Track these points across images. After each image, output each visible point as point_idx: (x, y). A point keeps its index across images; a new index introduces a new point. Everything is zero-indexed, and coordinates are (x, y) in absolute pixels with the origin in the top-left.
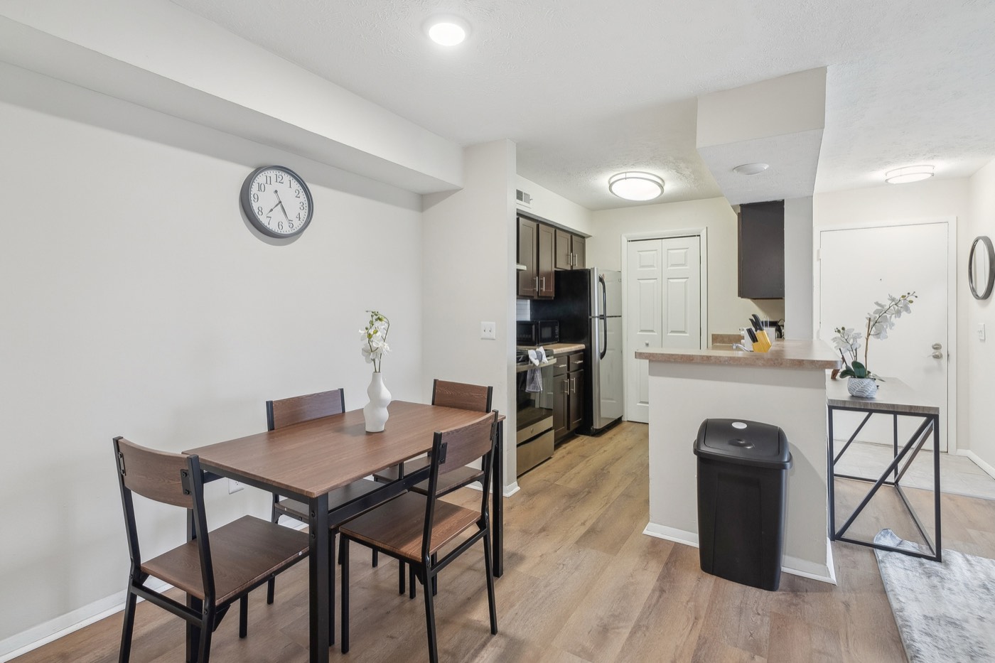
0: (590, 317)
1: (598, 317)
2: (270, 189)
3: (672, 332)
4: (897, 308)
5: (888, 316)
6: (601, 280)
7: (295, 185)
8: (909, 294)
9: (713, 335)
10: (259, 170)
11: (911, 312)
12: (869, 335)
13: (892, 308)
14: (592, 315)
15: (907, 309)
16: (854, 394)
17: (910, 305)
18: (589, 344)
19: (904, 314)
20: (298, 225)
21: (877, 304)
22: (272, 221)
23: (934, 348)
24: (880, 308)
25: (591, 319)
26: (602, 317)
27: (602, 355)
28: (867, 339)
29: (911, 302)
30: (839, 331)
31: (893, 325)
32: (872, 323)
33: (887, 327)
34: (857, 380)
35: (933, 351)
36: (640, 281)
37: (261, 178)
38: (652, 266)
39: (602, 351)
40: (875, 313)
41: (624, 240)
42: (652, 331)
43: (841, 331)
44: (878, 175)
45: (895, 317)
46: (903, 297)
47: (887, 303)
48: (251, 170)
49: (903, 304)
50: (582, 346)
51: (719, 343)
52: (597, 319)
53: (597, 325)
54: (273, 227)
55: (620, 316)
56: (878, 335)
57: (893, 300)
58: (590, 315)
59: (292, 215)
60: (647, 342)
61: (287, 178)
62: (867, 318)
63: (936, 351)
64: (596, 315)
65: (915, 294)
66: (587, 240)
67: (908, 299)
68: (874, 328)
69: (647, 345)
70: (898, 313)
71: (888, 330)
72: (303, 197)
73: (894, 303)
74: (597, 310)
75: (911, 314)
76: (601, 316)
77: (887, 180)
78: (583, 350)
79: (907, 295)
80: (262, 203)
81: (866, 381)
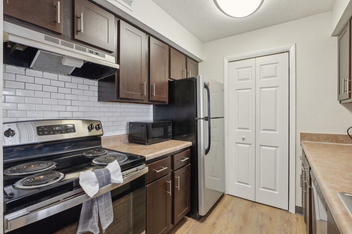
0: (196, 119)
1: (203, 119)
3: (264, 130)
6: (206, 87)
9: (301, 134)
14: (198, 117)
18: (195, 141)
25: (197, 120)
26: (207, 119)
27: (207, 151)
36: (239, 91)
38: (248, 79)
39: (206, 147)
41: (226, 61)
42: (248, 129)
50: (189, 144)
51: (308, 140)
52: (202, 121)
53: (202, 125)
55: (223, 117)
58: (197, 117)
60: (243, 137)
64: (202, 117)
66: (199, 64)
69: (244, 139)
74: (202, 112)
76: (206, 117)
78: (190, 147)
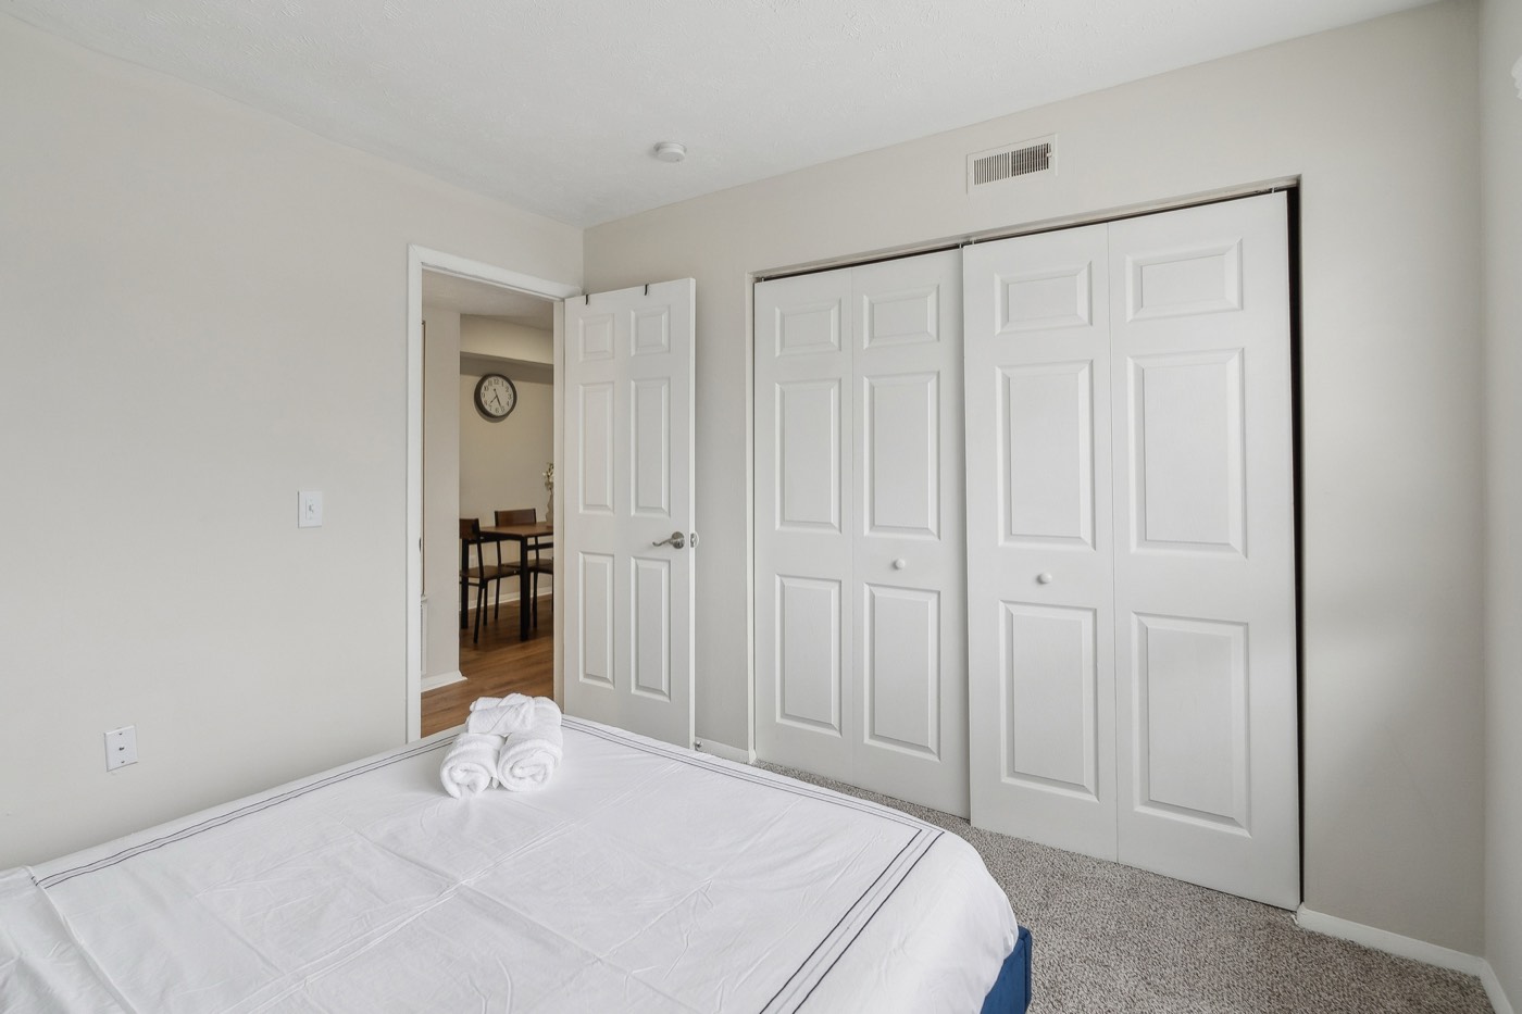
2: (491, 389)
7: (506, 383)
10: (485, 378)
20: (507, 409)
22: (492, 408)
37: (486, 383)
48: (479, 379)
54: (493, 412)
59: (503, 403)
61: (501, 380)
72: (510, 390)
80: (487, 397)
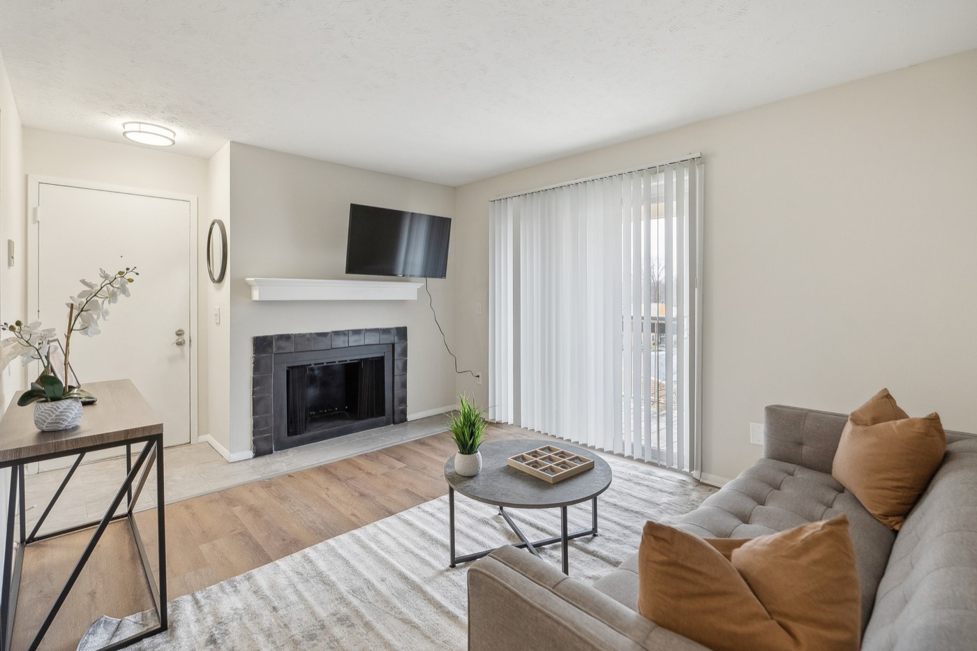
4: (112, 288)
5: (100, 301)
8: (128, 269)
11: (130, 295)
12: (70, 330)
13: (105, 289)
15: (124, 290)
16: (44, 428)
17: (129, 285)
19: (121, 297)
21: (83, 282)
23: (178, 335)
24: (88, 289)
28: (68, 338)
29: (131, 281)
30: (12, 328)
31: (106, 313)
32: (75, 313)
33: (98, 317)
34: (49, 405)
35: (177, 337)
40: (80, 296)
43: (17, 327)
44: (116, 124)
45: (109, 302)
46: (121, 273)
47: (97, 281)
49: (119, 283)
56: (84, 329)
57: (106, 277)
62: (67, 305)
63: (179, 337)
65: (136, 271)
67: (127, 276)
68: (79, 319)
70: (113, 297)
71: (100, 322)
73: (107, 282)
75: (130, 297)
77: (124, 133)
79: (125, 271)
81: (64, 404)
